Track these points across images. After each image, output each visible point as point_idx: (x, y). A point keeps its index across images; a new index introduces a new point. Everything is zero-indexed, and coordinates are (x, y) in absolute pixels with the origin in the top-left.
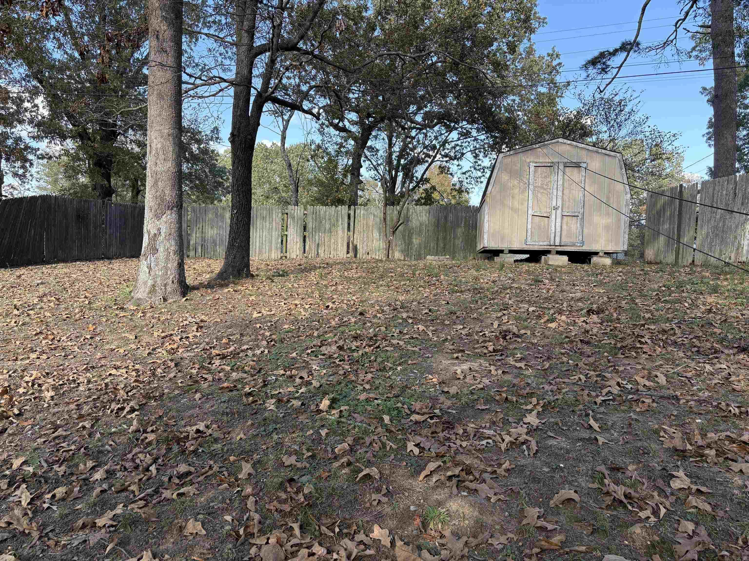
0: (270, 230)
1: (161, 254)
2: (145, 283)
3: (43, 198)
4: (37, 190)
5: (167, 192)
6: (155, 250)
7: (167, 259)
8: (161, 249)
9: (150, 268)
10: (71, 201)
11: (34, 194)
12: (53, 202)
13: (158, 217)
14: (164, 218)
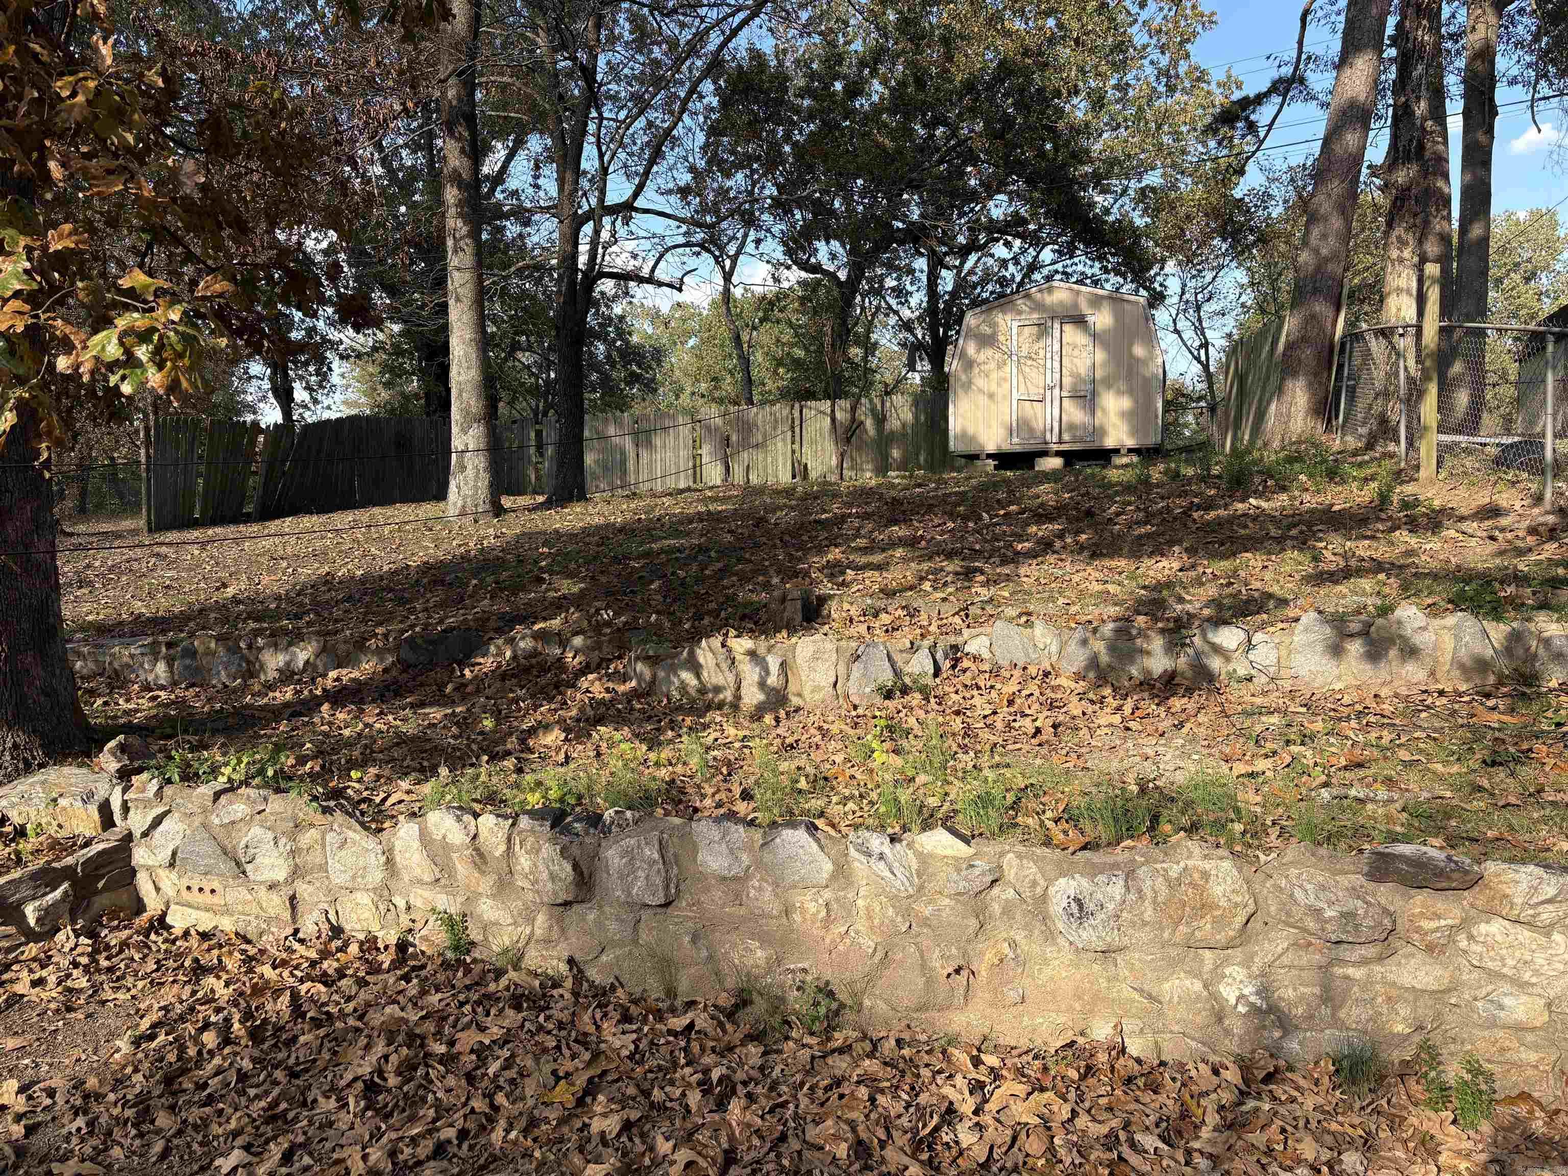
0: (676, 449)
1: (470, 472)
2: (455, 504)
3: (351, 419)
4: (342, 408)
5: (473, 402)
6: (463, 468)
7: (477, 476)
8: (470, 467)
9: (458, 487)
10: (388, 420)
11: (339, 415)
12: (364, 423)
13: (464, 431)
14: (471, 432)
